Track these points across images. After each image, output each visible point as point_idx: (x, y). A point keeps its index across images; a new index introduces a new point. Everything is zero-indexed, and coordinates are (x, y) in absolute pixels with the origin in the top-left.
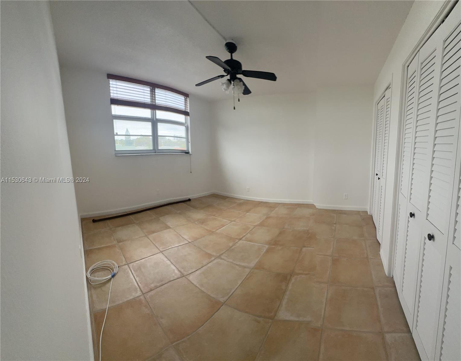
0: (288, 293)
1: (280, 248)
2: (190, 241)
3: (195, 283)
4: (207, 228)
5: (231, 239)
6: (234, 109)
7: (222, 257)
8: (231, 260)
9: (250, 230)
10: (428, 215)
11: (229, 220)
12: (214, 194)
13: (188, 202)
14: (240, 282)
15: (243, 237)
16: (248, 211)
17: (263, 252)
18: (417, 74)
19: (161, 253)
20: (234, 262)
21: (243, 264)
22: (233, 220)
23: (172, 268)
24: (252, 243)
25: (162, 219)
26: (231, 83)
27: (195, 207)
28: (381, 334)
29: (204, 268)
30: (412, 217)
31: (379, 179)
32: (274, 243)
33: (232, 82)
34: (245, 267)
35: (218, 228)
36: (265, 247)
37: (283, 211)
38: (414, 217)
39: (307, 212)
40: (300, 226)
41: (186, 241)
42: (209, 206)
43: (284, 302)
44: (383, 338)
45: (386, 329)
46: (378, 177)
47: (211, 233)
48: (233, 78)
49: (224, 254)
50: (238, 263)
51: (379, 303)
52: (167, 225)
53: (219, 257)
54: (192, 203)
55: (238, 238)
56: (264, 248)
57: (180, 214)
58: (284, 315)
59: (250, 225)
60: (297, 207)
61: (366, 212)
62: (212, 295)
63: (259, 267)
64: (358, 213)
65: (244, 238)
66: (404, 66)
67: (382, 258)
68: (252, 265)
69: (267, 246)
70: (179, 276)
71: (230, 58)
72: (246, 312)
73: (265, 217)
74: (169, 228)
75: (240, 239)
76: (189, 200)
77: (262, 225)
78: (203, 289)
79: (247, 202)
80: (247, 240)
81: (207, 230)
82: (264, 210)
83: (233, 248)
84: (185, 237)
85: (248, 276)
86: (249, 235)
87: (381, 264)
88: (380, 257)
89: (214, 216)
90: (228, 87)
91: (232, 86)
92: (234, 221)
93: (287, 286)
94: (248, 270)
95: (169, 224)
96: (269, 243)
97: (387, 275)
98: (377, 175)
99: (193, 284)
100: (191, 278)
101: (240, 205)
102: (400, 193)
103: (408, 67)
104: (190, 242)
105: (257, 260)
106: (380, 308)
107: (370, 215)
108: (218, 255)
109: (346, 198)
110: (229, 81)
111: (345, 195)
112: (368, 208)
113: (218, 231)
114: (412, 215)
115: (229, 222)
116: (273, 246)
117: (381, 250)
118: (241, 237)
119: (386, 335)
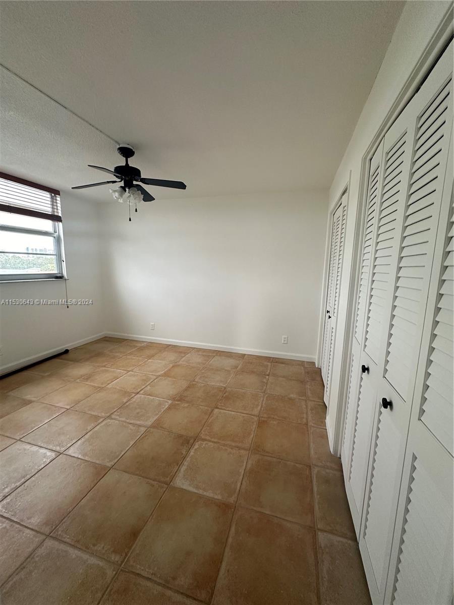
0: (188, 459)
1: (186, 405)
2: (68, 407)
3: (76, 455)
4: (94, 385)
5: (125, 393)
6: (130, 220)
7: (113, 416)
8: (123, 419)
9: (151, 381)
10: (386, 371)
11: (126, 370)
12: (105, 337)
13: (64, 356)
14: (132, 443)
15: (141, 390)
16: (150, 357)
17: (165, 409)
18: (381, 171)
19: (19, 442)
20: (128, 421)
21: (138, 422)
22: (130, 369)
23: (41, 453)
24: (152, 398)
25: (11, 393)
26: (125, 191)
27: (76, 361)
28: (312, 530)
29: (89, 434)
30: (365, 372)
31: (330, 317)
32: (180, 399)
33: (127, 190)
34: (140, 426)
35: (108, 382)
36: (168, 402)
37: (196, 359)
38: (368, 373)
39: (228, 363)
40: (216, 381)
41: (63, 409)
42: (99, 354)
43: (183, 468)
44: (315, 537)
45: (320, 526)
46: (328, 315)
47: (100, 389)
48: (128, 185)
49: (116, 413)
50: (132, 422)
51: (315, 489)
52: (24, 400)
53: (109, 417)
54: (70, 355)
55: (135, 392)
56: (167, 404)
57: (49, 376)
58: (181, 482)
59: (152, 375)
60: (215, 354)
61: (314, 363)
62: (98, 462)
63: (157, 425)
64: (302, 363)
65: (142, 392)
66: (365, 158)
67: (327, 428)
68: (149, 423)
69: (170, 402)
70: (54, 456)
71: (124, 164)
72: (137, 475)
73: (171, 365)
74: (30, 402)
75: (138, 393)
76: (67, 351)
77: (166, 375)
78: (87, 458)
79: (151, 345)
80: (145, 394)
81: (95, 387)
82: (172, 357)
83: (128, 404)
84: (60, 405)
85: (142, 436)
86: (149, 387)
87: (325, 436)
88: (326, 427)
89: (105, 366)
90: (121, 195)
91: (127, 194)
92: (132, 371)
93: (188, 451)
94: (143, 429)
95: (28, 397)
96: (174, 399)
97: (332, 452)
98: (328, 312)
99: (74, 457)
100: (71, 452)
101: (141, 349)
102: (354, 337)
103: (371, 160)
104: (68, 409)
105: (156, 418)
106: (315, 495)
107: (318, 368)
108: (108, 415)
109: (286, 342)
110: (123, 188)
111: (285, 338)
112: (317, 357)
113: (110, 386)
114: (365, 369)
115: (125, 372)
116: (179, 403)
117: (327, 418)
118: (139, 390)
119: (319, 533)
